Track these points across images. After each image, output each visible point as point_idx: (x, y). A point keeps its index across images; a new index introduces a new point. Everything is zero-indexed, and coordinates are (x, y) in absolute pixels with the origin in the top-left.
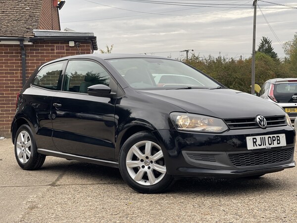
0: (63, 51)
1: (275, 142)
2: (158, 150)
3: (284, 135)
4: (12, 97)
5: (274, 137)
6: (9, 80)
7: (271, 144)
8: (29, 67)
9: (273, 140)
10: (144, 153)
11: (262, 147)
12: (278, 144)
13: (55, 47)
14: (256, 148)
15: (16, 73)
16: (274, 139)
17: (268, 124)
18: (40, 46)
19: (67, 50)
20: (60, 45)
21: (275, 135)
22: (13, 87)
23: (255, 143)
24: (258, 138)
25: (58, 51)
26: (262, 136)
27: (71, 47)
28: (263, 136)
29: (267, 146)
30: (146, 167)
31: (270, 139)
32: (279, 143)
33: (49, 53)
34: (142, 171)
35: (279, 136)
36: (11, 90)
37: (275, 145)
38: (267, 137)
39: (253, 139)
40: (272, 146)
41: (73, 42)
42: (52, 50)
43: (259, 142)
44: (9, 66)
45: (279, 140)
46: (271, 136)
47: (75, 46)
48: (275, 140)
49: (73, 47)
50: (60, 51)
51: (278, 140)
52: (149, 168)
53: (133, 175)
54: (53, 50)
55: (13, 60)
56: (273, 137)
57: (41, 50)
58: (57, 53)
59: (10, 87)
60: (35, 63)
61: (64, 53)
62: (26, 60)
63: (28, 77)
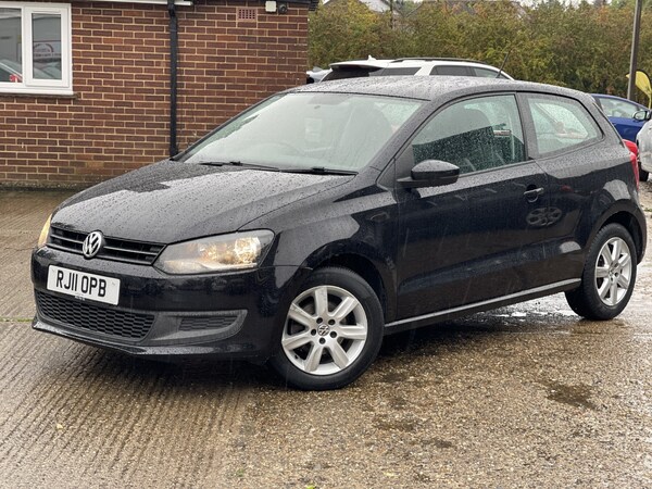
0: (253, 21)
1: (95, 291)
3: (117, 282)
4: (148, 112)
5: (95, 279)
6: (144, 77)
7: (85, 292)
8: (185, 51)
9: (92, 286)
11: (69, 292)
12: (100, 295)
13: (237, 11)
14: (59, 290)
15: (158, 64)
16: (94, 283)
18: (208, 10)
19: (260, 18)
20: (246, 7)
21: (98, 277)
22: (152, 91)
23: (60, 280)
24: (67, 272)
25: (242, 20)
26: (73, 272)
27: (269, 13)
28: (76, 272)
29: (78, 293)
31: (85, 280)
32: (103, 296)
33: (225, 24)
35: (104, 281)
36: (147, 98)
37: (94, 296)
38: (81, 274)
39: (59, 272)
40: (87, 296)
41: (275, 3)
42: (230, 17)
43: (65, 281)
44: (143, 49)
45: (104, 288)
46: (90, 276)
47: (279, 11)
48: (95, 286)
49: (273, 13)
50: (248, 20)
51: (101, 288)
54: (233, 17)
55: (151, 35)
56: (92, 279)
57: (209, 17)
58: (240, 24)
59: (146, 91)
60: (197, 44)
61: (254, 25)
62: (177, 36)
63: (182, 72)
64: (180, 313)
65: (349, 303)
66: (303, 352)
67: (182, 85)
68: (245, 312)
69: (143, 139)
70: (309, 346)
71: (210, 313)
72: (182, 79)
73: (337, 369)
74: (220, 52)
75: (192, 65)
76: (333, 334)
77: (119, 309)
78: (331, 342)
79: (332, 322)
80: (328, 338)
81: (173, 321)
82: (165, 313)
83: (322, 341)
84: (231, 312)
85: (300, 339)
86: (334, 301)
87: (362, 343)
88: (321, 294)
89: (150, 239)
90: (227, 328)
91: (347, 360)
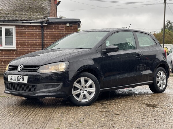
0: (63, 29)
1: (21, 80)
3: (27, 77)
5: (21, 77)
6: (35, 44)
7: (18, 80)
8: (46, 37)
9: (20, 79)
11: (14, 81)
12: (22, 81)
13: (59, 26)
14: (11, 81)
15: (38, 40)
18: (51, 26)
19: (65, 28)
20: (61, 25)
21: (22, 76)
22: (37, 48)
23: (11, 78)
24: (13, 76)
25: (60, 29)
26: (15, 76)
27: (67, 26)
29: (16, 81)
31: (18, 77)
32: (23, 81)
33: (56, 30)
35: (23, 77)
37: (21, 81)
39: (11, 76)
40: (19, 82)
42: (57, 28)
43: (13, 79)
44: (34, 37)
45: (23, 79)
46: (19, 76)
47: (70, 26)
48: (21, 79)
49: (68, 26)
50: (61, 29)
51: (22, 79)
54: (58, 28)
55: (37, 33)
56: (20, 77)
57: (52, 28)
58: (60, 30)
59: (35, 48)
60: (48, 35)
61: (63, 30)
62: (43, 33)
63: (45, 42)
64: (44, 84)
65: (90, 82)
66: (78, 95)
67: (45, 46)
68: (62, 83)
70: (80, 94)
71: (52, 84)
72: (45, 44)
73: (88, 100)
74: (55, 37)
75: (47, 41)
76: (86, 91)
77: (27, 84)
78: (86, 93)
79: (86, 87)
80: (85, 91)
81: (42, 86)
82: (40, 84)
83: (83, 92)
84: (58, 83)
85: (77, 92)
86: (86, 81)
87: (94, 93)
88: (82, 79)
89: (36, 65)
90: (57, 88)
91: (90, 98)
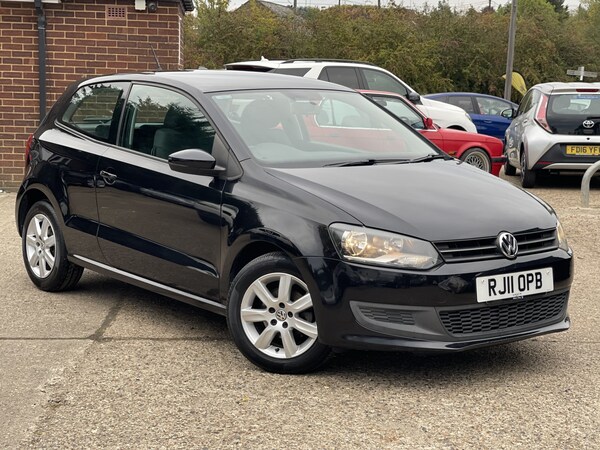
0: (123, 19)
2: (303, 293)
4: (17, 109)
5: (531, 275)
6: (12, 75)
7: (523, 290)
8: (54, 49)
9: (529, 282)
10: (276, 296)
11: (507, 296)
12: (537, 287)
13: (107, 10)
14: (493, 298)
15: (27, 61)
16: (530, 278)
17: (521, 248)
18: (76, 8)
19: (130, 17)
20: (115, 6)
21: (533, 272)
22: (21, 89)
23: (492, 288)
24: (499, 278)
25: (111, 18)
26: (506, 275)
27: (138, 11)
28: (510, 275)
29: (516, 293)
30: (280, 324)
31: (522, 279)
32: (540, 287)
33: (94, 22)
34: (270, 330)
35: (539, 273)
36: (16, 96)
37: (532, 290)
38: (516, 275)
39: (490, 281)
40: (526, 293)
41: (144, 3)
42: (99, 15)
43: (500, 287)
44: (11, 47)
45: (540, 280)
46: (525, 273)
47: (148, 9)
48: (532, 281)
49: (142, 11)
50: (116, 19)
51: (537, 281)
52: (285, 325)
53: (253, 336)
54: (103, 15)
55: (19, 33)
56: (528, 275)
57: (78, 15)
58: (109, 22)
59: (14, 89)
60: (65, 42)
61: (124, 23)
62: (46, 35)
63: (50, 69)
67: (51, 83)
69: (12, 137)
72: (51, 76)
74: (90, 50)
75: (61, 63)
77: (556, 293)
